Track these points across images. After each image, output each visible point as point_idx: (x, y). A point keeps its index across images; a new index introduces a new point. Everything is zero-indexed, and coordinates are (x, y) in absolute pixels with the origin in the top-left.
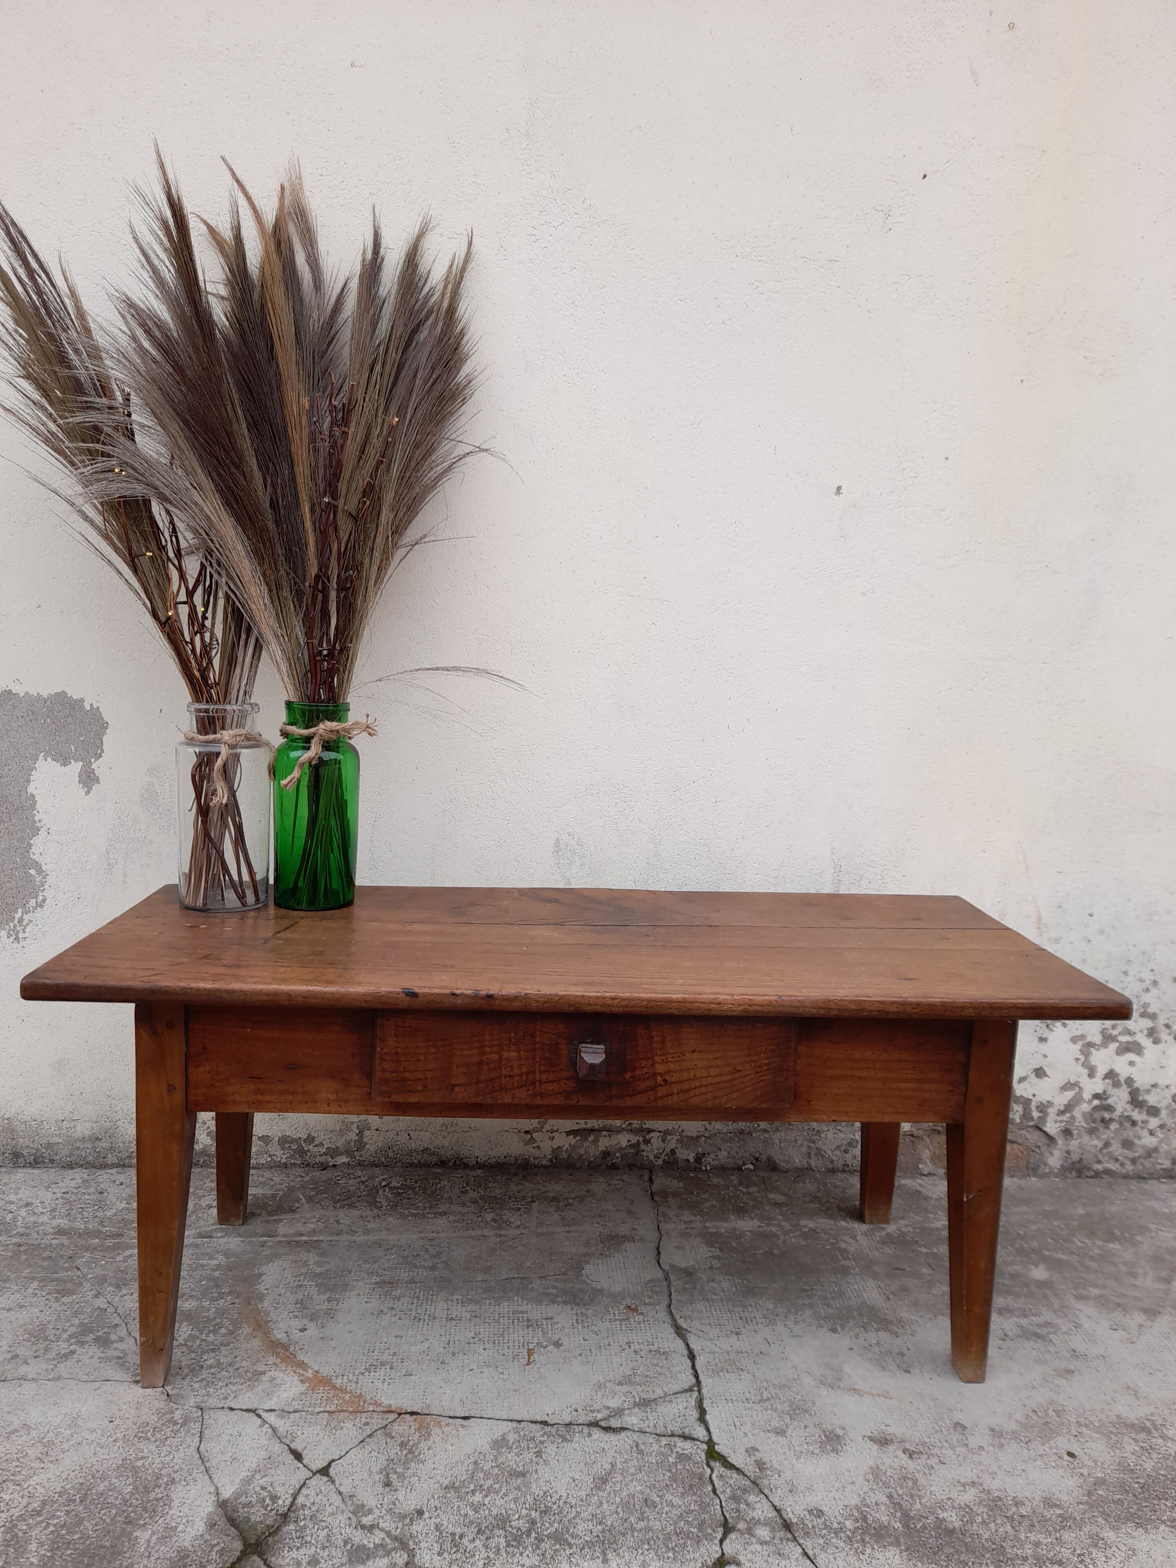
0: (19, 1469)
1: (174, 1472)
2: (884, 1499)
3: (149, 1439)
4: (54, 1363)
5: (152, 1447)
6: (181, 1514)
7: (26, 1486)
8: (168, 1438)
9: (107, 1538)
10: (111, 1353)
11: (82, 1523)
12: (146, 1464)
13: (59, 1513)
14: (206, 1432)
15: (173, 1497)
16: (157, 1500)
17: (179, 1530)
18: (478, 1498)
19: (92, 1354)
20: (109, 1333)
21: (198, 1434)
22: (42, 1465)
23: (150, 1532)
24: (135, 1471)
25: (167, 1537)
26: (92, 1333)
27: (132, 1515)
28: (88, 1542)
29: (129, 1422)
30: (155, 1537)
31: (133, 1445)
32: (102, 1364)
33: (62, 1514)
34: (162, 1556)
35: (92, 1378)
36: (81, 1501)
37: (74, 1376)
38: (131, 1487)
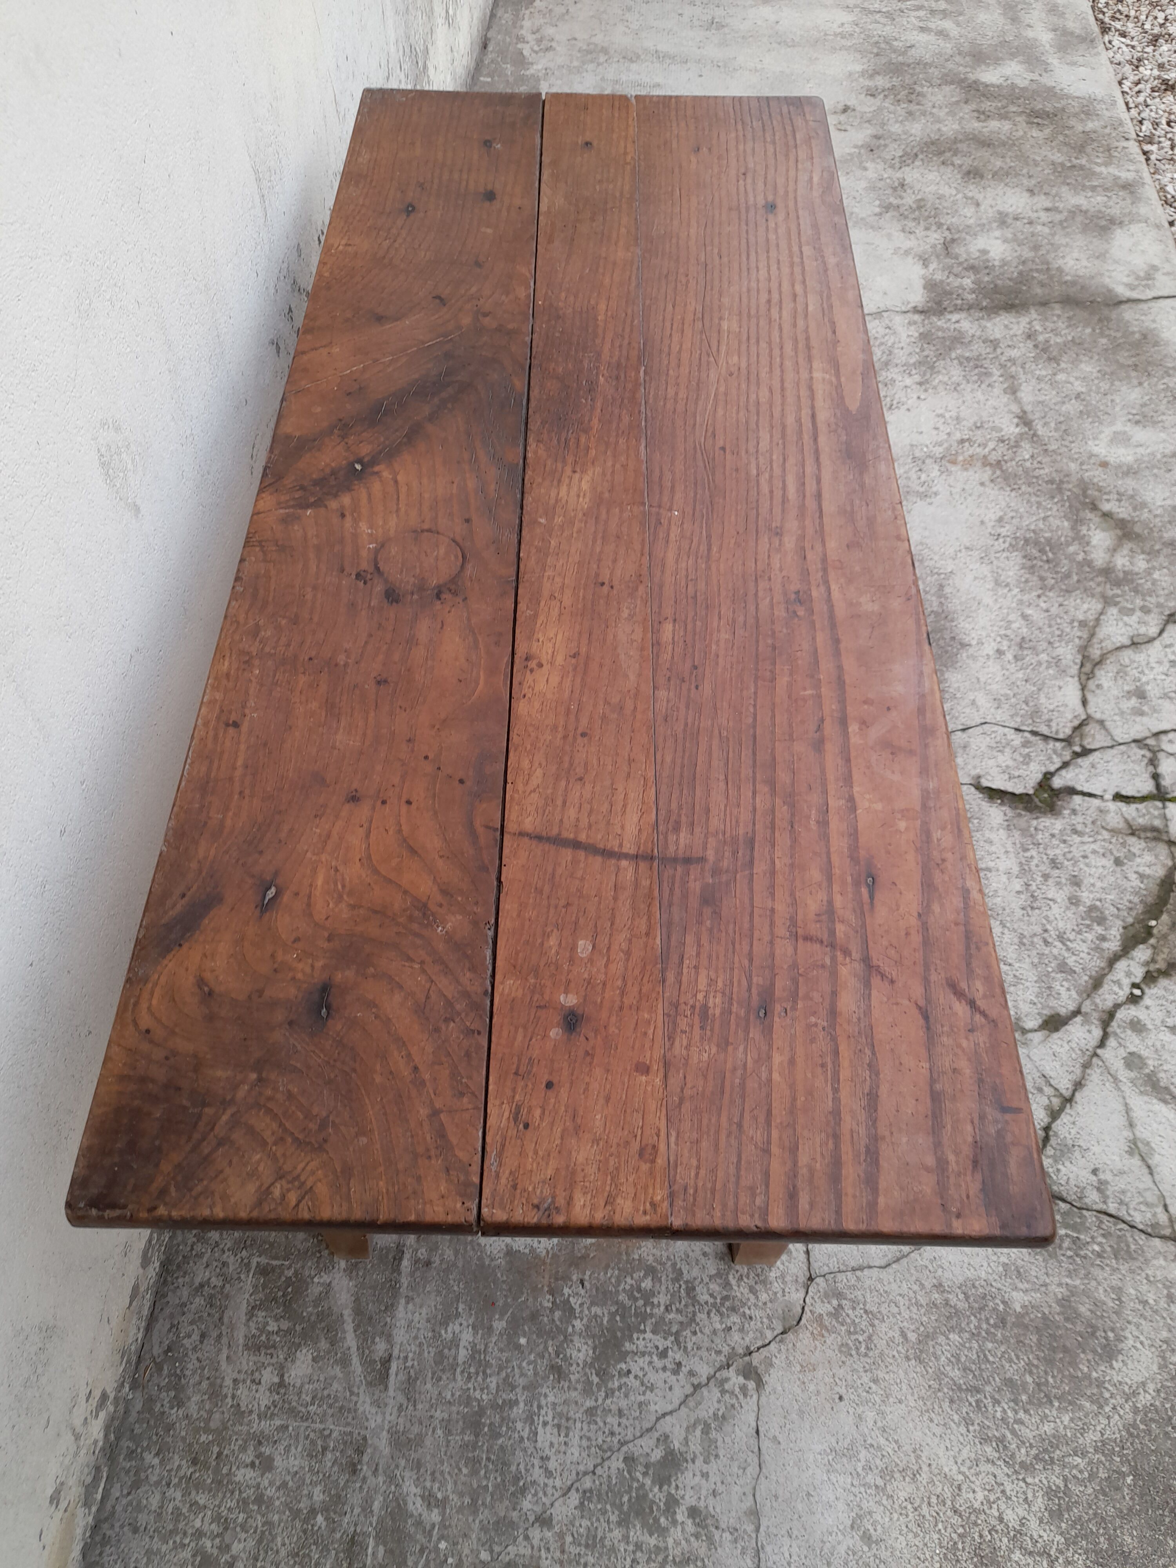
0: (934, 1500)
1: (922, 1286)
3: (870, 1337)
4: (717, 1535)
5: (882, 1328)
6: (985, 1264)
7: (961, 1477)
8: (866, 1312)
9: (1027, 1342)
10: (695, 1446)
11: (1011, 1380)
12: (913, 1327)
13: (999, 1415)
14: (853, 1264)
15: (961, 1279)
16: (967, 1298)
17: (1007, 1261)
19: (698, 1478)
20: (647, 1466)
21: (858, 1273)
22: (925, 1468)
23: (1014, 1294)
24: (926, 1337)
25: (1018, 1272)
26: (645, 1496)
27: (992, 1322)
28: (1035, 1362)
29: (841, 1372)
30: (1020, 1285)
31: (881, 1354)
32: (721, 1453)
33: (999, 1409)
34: (1044, 1270)
35: (753, 1459)
36: (978, 1391)
37: (748, 1490)
38: (951, 1336)
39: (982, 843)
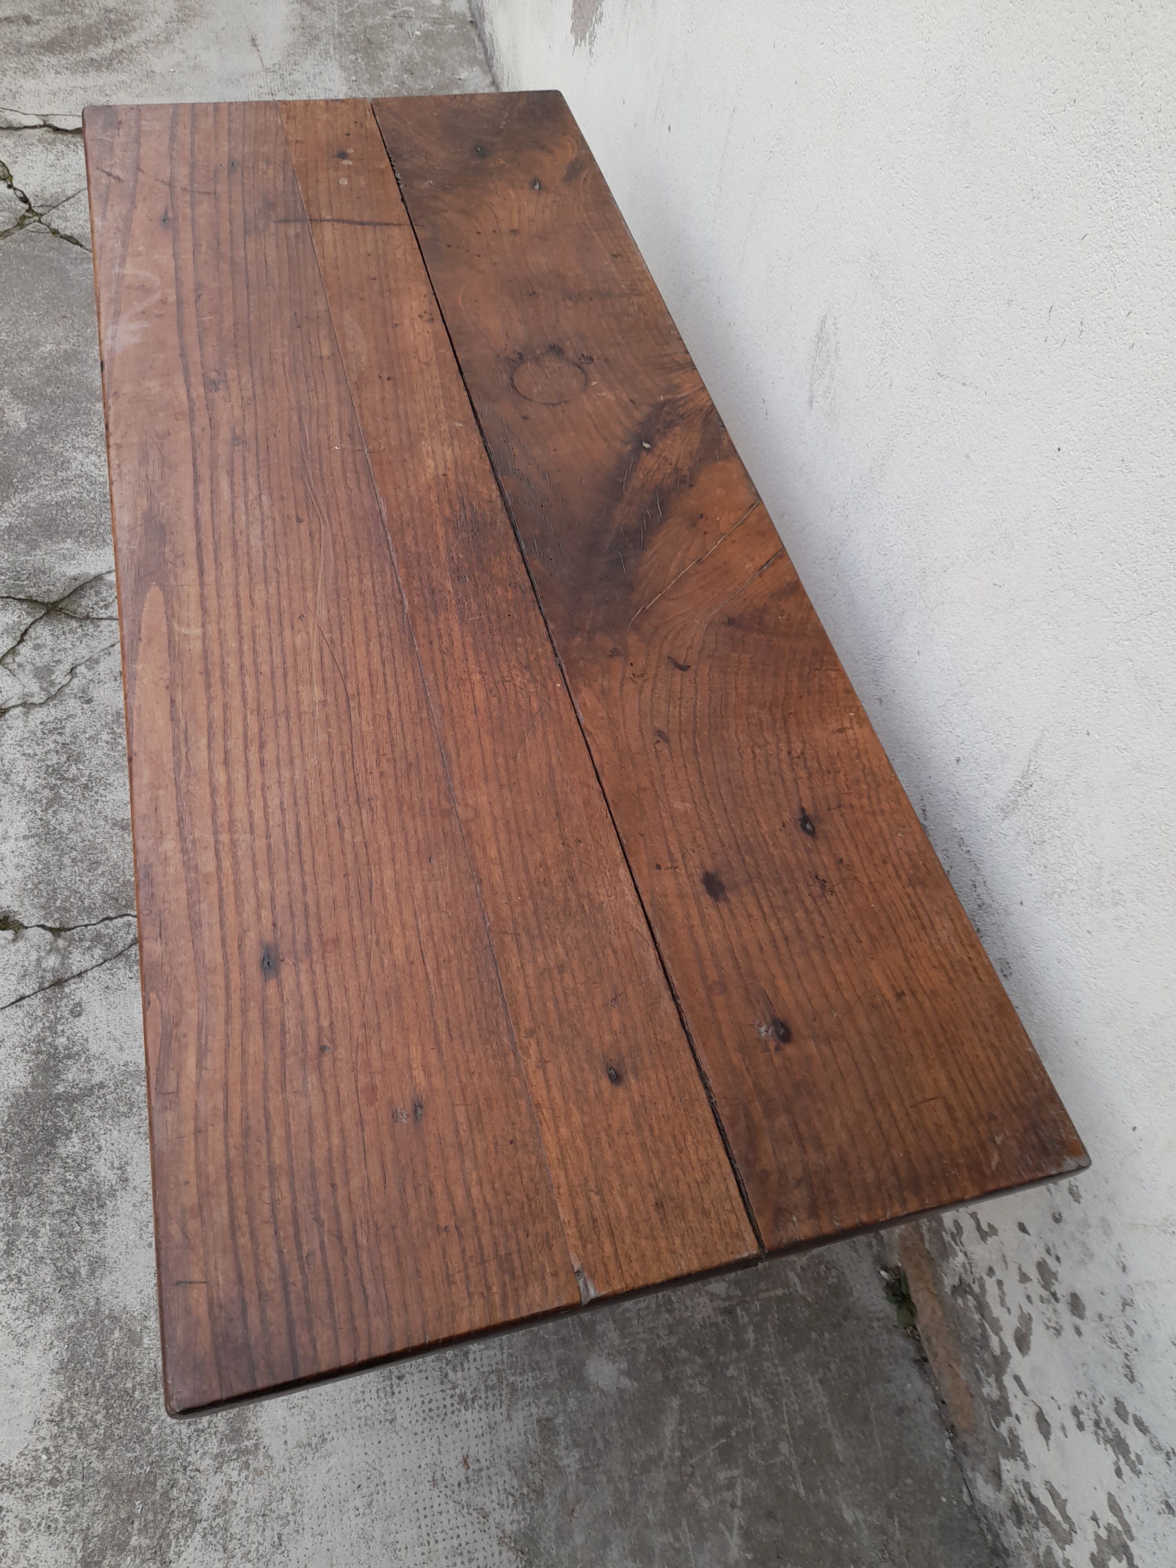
2: (97, 1079)
18: (105, 736)
27: (89, 532)
28: (62, 518)
39: (28, 864)
